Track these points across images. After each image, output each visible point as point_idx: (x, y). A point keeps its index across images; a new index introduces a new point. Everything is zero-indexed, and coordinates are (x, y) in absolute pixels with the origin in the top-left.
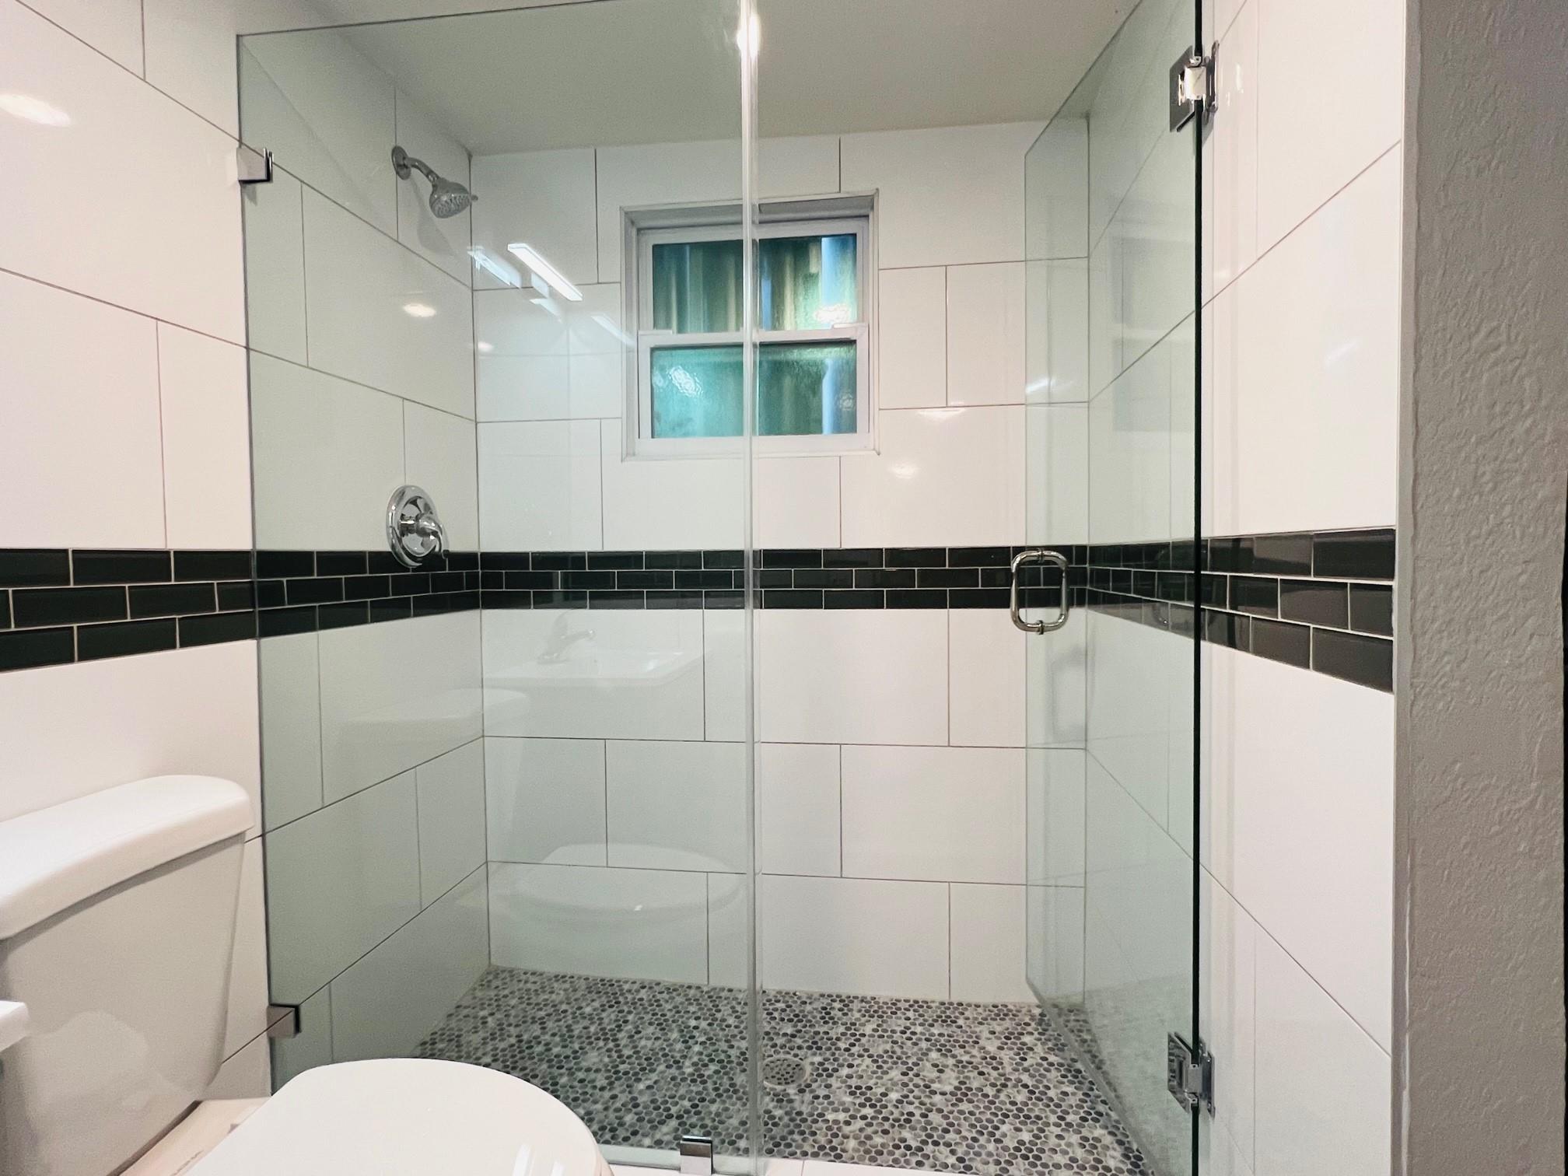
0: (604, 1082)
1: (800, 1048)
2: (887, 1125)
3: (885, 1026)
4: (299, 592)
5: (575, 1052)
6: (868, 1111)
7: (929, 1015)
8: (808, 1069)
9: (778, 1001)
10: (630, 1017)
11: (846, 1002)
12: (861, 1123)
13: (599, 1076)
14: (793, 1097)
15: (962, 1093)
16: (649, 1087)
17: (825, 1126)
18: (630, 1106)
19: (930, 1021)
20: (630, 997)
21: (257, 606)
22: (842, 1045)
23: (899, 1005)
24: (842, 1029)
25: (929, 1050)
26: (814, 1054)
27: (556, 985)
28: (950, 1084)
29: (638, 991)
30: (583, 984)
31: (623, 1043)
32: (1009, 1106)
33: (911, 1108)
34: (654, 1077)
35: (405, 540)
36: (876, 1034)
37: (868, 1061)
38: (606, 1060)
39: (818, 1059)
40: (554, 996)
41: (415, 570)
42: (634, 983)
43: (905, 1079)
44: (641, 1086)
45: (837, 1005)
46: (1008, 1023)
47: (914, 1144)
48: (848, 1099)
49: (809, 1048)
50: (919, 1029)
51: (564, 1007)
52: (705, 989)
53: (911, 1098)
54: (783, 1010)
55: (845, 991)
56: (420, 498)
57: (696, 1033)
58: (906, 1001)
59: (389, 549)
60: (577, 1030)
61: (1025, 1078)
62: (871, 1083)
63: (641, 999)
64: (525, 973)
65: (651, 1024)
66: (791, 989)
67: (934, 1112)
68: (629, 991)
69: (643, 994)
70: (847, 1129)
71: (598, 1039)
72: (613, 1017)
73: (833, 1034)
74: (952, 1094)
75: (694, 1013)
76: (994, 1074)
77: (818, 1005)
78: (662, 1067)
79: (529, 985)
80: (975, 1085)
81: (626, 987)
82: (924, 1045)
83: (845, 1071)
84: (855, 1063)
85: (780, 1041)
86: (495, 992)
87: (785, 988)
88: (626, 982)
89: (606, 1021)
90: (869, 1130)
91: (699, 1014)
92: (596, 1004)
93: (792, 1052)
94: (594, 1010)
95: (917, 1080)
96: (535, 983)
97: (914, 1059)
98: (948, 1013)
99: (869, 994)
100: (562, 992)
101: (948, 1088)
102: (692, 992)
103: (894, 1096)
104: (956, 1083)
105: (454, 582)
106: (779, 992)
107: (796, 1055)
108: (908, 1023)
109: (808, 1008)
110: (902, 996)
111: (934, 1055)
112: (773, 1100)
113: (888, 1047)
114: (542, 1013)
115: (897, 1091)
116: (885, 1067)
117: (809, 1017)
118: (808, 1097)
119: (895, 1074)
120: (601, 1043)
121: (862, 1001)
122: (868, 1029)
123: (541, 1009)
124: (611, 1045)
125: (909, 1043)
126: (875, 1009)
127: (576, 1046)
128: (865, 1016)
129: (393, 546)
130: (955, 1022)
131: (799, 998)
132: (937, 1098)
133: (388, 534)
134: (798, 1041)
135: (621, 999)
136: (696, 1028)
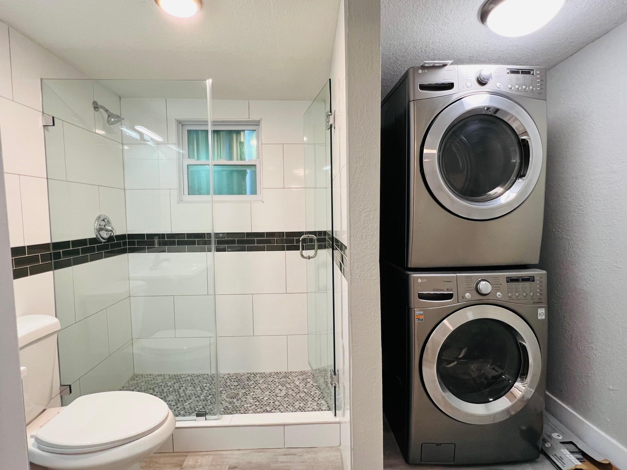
0: (175, 404)
1: (239, 389)
2: (262, 406)
3: (266, 380)
4: (66, 254)
5: (165, 396)
6: (257, 403)
7: (280, 376)
8: (241, 394)
9: (234, 376)
10: (184, 385)
11: (255, 375)
12: (254, 406)
13: (173, 402)
14: (235, 402)
15: (287, 395)
16: (189, 404)
17: (243, 408)
18: (183, 409)
19: (281, 378)
20: (184, 379)
21: (53, 260)
22: (252, 387)
23: (272, 374)
24: (253, 382)
25: (278, 385)
26: (243, 390)
27: (158, 378)
28: (283, 394)
29: (186, 377)
30: (168, 377)
31: (181, 392)
32: (299, 398)
33: (270, 401)
34: (191, 401)
35: (100, 232)
36: (263, 383)
37: (259, 390)
38: (175, 398)
39: (244, 391)
40: (157, 381)
41: (104, 243)
42: (185, 375)
43: (270, 394)
44: (187, 404)
45: (252, 376)
46: (304, 376)
47: (269, 410)
48: (252, 401)
49: (242, 388)
50: (277, 380)
51: (161, 384)
52: (210, 375)
53: (271, 398)
54: (235, 379)
55: (255, 372)
56: (106, 219)
57: (205, 388)
58: (274, 373)
59: (95, 237)
60: (165, 390)
61: (306, 390)
62: (259, 396)
63: (187, 380)
64: (147, 375)
65: (191, 386)
66: (238, 372)
67: (277, 401)
68: (184, 377)
69: (189, 378)
70: (250, 408)
72: (178, 385)
73: (250, 384)
74: (283, 396)
75: (205, 382)
76: (297, 390)
77: (246, 376)
78: (194, 398)
79: (149, 379)
80: (290, 393)
81: (183, 376)
82: (277, 384)
83: (252, 393)
84: (255, 391)
85: (232, 387)
86: (136, 382)
87: (235, 372)
88: (183, 375)
89: (175, 387)
90: (257, 408)
91: (207, 382)
92: (172, 382)
93: (236, 390)
94: (172, 384)
95: (273, 394)
96: (151, 378)
97: (274, 388)
98: (287, 375)
99: (262, 371)
100: (160, 380)
101: (282, 395)
102: (205, 376)
103: (266, 399)
104: (285, 393)
105: (119, 245)
106: (234, 374)
107: (237, 391)
108: (274, 379)
109: (243, 377)
110: (273, 371)
111: (280, 387)
112: (229, 403)
113: (266, 386)
114: (153, 386)
115: (267, 397)
116: (264, 391)
117: (243, 380)
118: (240, 401)
119: (267, 393)
120: (174, 393)
121: (260, 374)
122: (261, 382)
123: (153, 385)
124: (177, 393)
125: (273, 384)
126: (263, 375)
128: (260, 378)
129: (97, 236)
130: (288, 377)
131: (240, 375)
132: (278, 398)
133: (95, 232)
134: (239, 387)
135: (181, 380)
136: (205, 386)
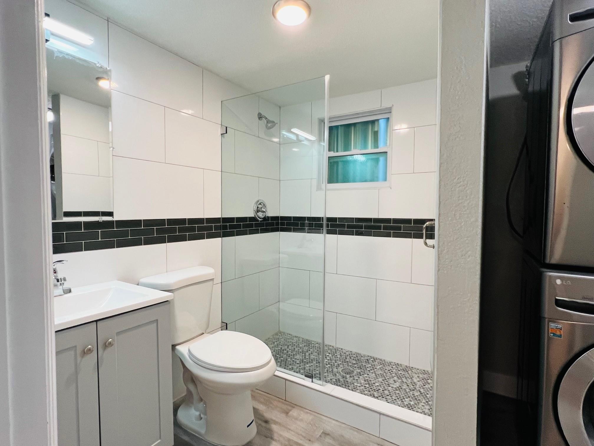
0: (299, 362)
1: (355, 367)
2: (371, 390)
3: (384, 368)
4: (231, 227)
5: (294, 354)
6: (367, 386)
7: (400, 368)
8: (355, 372)
9: (354, 355)
10: (311, 350)
11: (375, 359)
12: (363, 387)
13: (298, 361)
14: (347, 378)
15: (399, 388)
16: (309, 366)
17: (353, 386)
18: (303, 369)
19: (400, 370)
20: (313, 345)
21: (222, 230)
22: (368, 369)
23: (392, 363)
24: (370, 365)
26: (358, 370)
27: (294, 338)
28: (396, 386)
29: (315, 344)
30: (301, 340)
31: (306, 355)
32: (411, 395)
33: (380, 388)
34: (312, 364)
35: (258, 214)
36: (380, 369)
37: (374, 375)
38: (301, 358)
39: (360, 371)
40: (293, 341)
41: (260, 221)
42: (315, 342)
43: (383, 381)
45: (372, 359)
46: (425, 376)
47: (376, 396)
48: (363, 382)
49: (358, 368)
50: (394, 371)
51: (295, 344)
52: (335, 347)
53: (382, 386)
54: (355, 357)
55: (376, 356)
56: (262, 203)
57: (327, 357)
58: (394, 363)
59: (254, 216)
60: (296, 349)
61: (422, 390)
62: (372, 380)
63: (316, 346)
64: (288, 334)
65: (316, 352)
66: (359, 352)
67: (387, 391)
70: (358, 388)
71: (301, 353)
72: (307, 349)
73: (367, 366)
74: (395, 388)
76: (412, 387)
77: (366, 358)
78: (315, 363)
79: (287, 337)
80: (404, 387)
82: (394, 375)
83: (366, 375)
84: (370, 374)
85: (350, 364)
86: (279, 337)
87: (357, 352)
88: (313, 341)
89: (304, 349)
90: (365, 390)
91: (330, 353)
92: (303, 345)
93: (353, 368)
94: (303, 346)
95: (386, 382)
96: (289, 337)
97: (389, 378)
98: (406, 369)
99: (383, 358)
100: (295, 340)
102: (330, 347)
103: (377, 384)
104: (398, 386)
105: (272, 224)
106: (356, 353)
107: (353, 369)
108: (392, 369)
109: (363, 358)
110: (394, 361)
111: (395, 378)
112: (341, 377)
113: (382, 373)
115: (378, 383)
116: (378, 377)
117: (362, 361)
118: (352, 378)
119: (380, 380)
120: (301, 354)
121: (380, 360)
122: (378, 367)
123: (289, 343)
124: (304, 355)
125: (389, 373)
126: (383, 363)
127: (295, 353)
128: (379, 364)
130: (407, 371)
131: (361, 355)
132: (390, 388)
133: (253, 212)
134: (356, 365)
135: (310, 345)
